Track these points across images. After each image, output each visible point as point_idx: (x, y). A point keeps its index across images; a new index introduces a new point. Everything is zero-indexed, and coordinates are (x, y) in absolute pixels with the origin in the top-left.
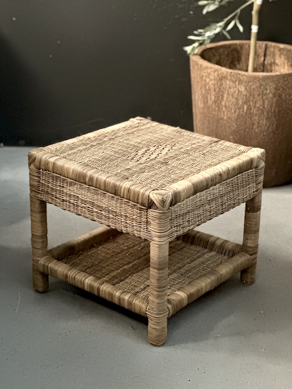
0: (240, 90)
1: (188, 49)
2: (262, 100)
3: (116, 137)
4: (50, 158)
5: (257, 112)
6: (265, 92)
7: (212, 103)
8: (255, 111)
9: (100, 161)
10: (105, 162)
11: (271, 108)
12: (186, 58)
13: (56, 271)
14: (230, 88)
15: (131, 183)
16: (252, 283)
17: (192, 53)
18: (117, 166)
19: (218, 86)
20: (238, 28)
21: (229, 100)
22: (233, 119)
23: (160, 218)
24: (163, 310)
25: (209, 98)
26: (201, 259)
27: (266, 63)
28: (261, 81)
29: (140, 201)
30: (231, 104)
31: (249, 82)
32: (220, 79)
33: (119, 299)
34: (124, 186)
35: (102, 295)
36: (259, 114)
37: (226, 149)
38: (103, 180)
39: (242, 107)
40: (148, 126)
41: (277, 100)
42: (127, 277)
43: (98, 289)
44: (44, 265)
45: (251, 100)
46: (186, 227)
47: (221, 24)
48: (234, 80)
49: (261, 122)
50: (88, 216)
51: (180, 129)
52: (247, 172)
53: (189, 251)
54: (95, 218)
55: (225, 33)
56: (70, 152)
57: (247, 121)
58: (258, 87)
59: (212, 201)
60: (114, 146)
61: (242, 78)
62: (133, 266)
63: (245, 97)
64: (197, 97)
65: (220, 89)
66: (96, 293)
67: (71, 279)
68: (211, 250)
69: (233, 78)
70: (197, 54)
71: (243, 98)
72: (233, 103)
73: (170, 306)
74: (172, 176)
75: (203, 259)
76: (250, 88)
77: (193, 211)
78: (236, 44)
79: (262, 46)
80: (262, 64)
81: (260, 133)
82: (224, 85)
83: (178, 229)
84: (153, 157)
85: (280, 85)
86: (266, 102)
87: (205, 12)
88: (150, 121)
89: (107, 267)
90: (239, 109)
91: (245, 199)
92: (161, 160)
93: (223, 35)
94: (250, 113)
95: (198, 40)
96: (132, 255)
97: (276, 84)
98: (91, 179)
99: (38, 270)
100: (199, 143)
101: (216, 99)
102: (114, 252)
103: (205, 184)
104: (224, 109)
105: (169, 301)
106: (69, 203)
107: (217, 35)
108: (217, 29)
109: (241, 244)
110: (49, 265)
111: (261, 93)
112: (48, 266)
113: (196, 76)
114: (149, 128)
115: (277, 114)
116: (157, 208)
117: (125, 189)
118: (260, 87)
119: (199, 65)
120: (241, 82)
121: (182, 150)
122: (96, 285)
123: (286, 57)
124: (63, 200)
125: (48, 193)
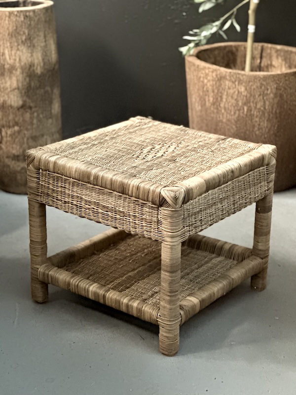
0: (240, 90)
1: (184, 50)
2: (263, 101)
3: (118, 136)
4: (51, 157)
5: (258, 113)
6: (266, 92)
7: (210, 105)
8: (255, 113)
9: (103, 159)
10: (109, 160)
11: (272, 109)
12: (181, 58)
13: (57, 280)
14: (229, 88)
15: (139, 180)
16: (263, 288)
17: (188, 54)
18: (123, 164)
19: (216, 88)
20: (234, 27)
21: (228, 101)
22: (233, 121)
23: (171, 217)
24: (175, 316)
25: (207, 100)
26: (210, 265)
27: (262, 65)
28: (261, 80)
29: (150, 199)
30: (231, 106)
31: (249, 82)
32: (218, 80)
33: (127, 306)
34: (132, 183)
35: (108, 303)
36: (259, 116)
37: (235, 147)
38: (109, 178)
39: (242, 108)
40: (150, 125)
41: (279, 101)
42: (133, 284)
43: (104, 296)
44: (44, 274)
45: (251, 101)
46: (198, 226)
47: (218, 23)
48: (234, 80)
49: (262, 124)
50: (92, 217)
51: (184, 128)
52: (258, 169)
53: (196, 256)
54: (101, 220)
55: (221, 33)
56: (71, 151)
57: (247, 123)
58: (259, 87)
59: (224, 200)
60: (117, 145)
61: (242, 78)
62: (138, 272)
63: (245, 98)
64: (194, 100)
65: (218, 90)
66: (102, 301)
67: (73, 287)
68: (219, 255)
69: (232, 78)
70: (192, 55)
71: (243, 99)
72: (232, 104)
73: (182, 312)
74: (182, 173)
75: (212, 264)
76: (250, 88)
77: (205, 209)
78: (231, 46)
79: (258, 48)
80: (258, 66)
81: (261, 136)
82: (223, 86)
83: (191, 229)
84: (159, 154)
85: (281, 84)
86: (267, 103)
87: (201, 10)
88: (150, 120)
89: (111, 275)
90: (239, 110)
91: (257, 198)
92: (168, 157)
93: (220, 35)
94: (251, 115)
95: (194, 41)
96: (136, 262)
97: (277, 83)
98: (96, 177)
99: (38, 279)
100: (205, 140)
101: (215, 100)
102: (116, 259)
103: (217, 181)
104: (223, 111)
105: (181, 307)
106: (72, 205)
107: (213, 35)
108: (213, 28)
109: (251, 247)
110: (50, 273)
111: (262, 93)
112: (48, 274)
113: (192, 77)
114: (151, 127)
115: (278, 115)
116: (169, 206)
117: (133, 186)
118: (261, 87)
119: (196, 66)
120: (241, 82)
121: (190, 148)
122: (101, 292)
123: (283, 58)
124: (65, 201)
125: (48, 195)
